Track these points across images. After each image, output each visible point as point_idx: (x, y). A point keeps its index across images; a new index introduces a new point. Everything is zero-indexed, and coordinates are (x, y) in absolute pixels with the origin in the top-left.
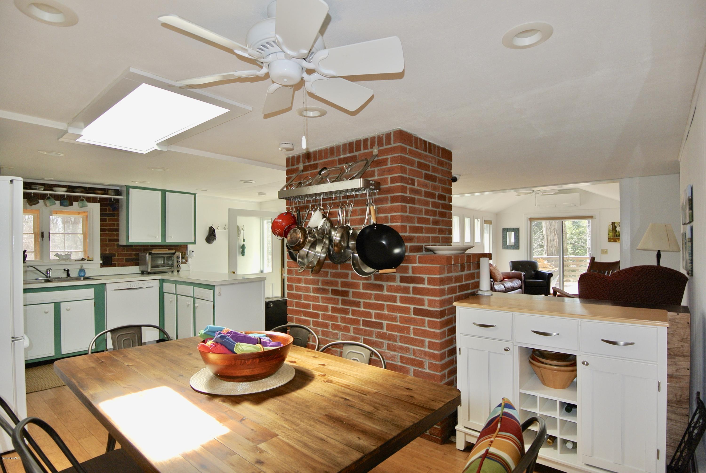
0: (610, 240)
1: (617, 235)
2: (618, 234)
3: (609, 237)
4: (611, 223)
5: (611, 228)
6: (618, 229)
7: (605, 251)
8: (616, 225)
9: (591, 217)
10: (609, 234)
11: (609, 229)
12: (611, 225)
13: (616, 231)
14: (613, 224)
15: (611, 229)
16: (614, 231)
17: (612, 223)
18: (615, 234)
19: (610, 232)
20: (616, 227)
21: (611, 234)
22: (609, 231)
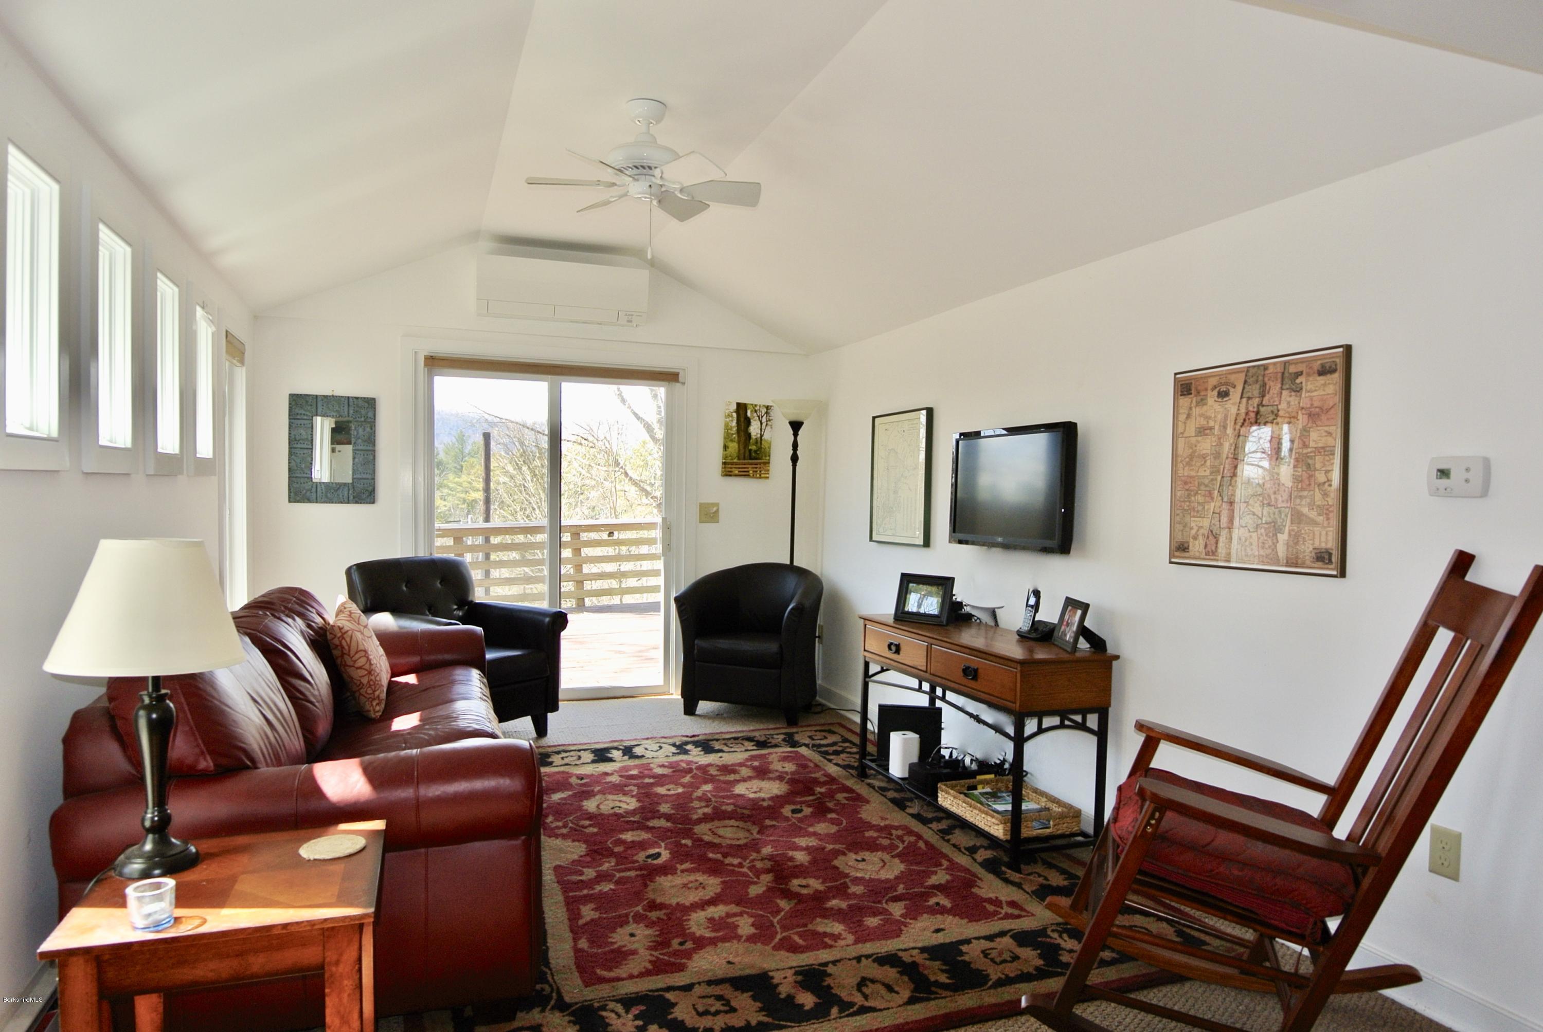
0: (729, 469)
1: (750, 450)
2: (754, 448)
3: (725, 457)
4: (735, 407)
5: (734, 424)
6: (754, 429)
7: (715, 509)
8: (749, 414)
9: (669, 377)
10: (725, 447)
11: (727, 428)
12: (735, 415)
13: (749, 435)
14: (741, 408)
15: (735, 429)
16: (743, 439)
17: (739, 405)
18: (745, 448)
19: (732, 441)
20: (748, 422)
21: (734, 447)
22: (727, 437)
